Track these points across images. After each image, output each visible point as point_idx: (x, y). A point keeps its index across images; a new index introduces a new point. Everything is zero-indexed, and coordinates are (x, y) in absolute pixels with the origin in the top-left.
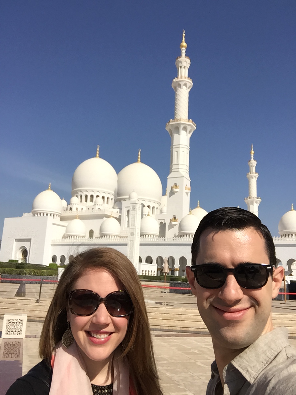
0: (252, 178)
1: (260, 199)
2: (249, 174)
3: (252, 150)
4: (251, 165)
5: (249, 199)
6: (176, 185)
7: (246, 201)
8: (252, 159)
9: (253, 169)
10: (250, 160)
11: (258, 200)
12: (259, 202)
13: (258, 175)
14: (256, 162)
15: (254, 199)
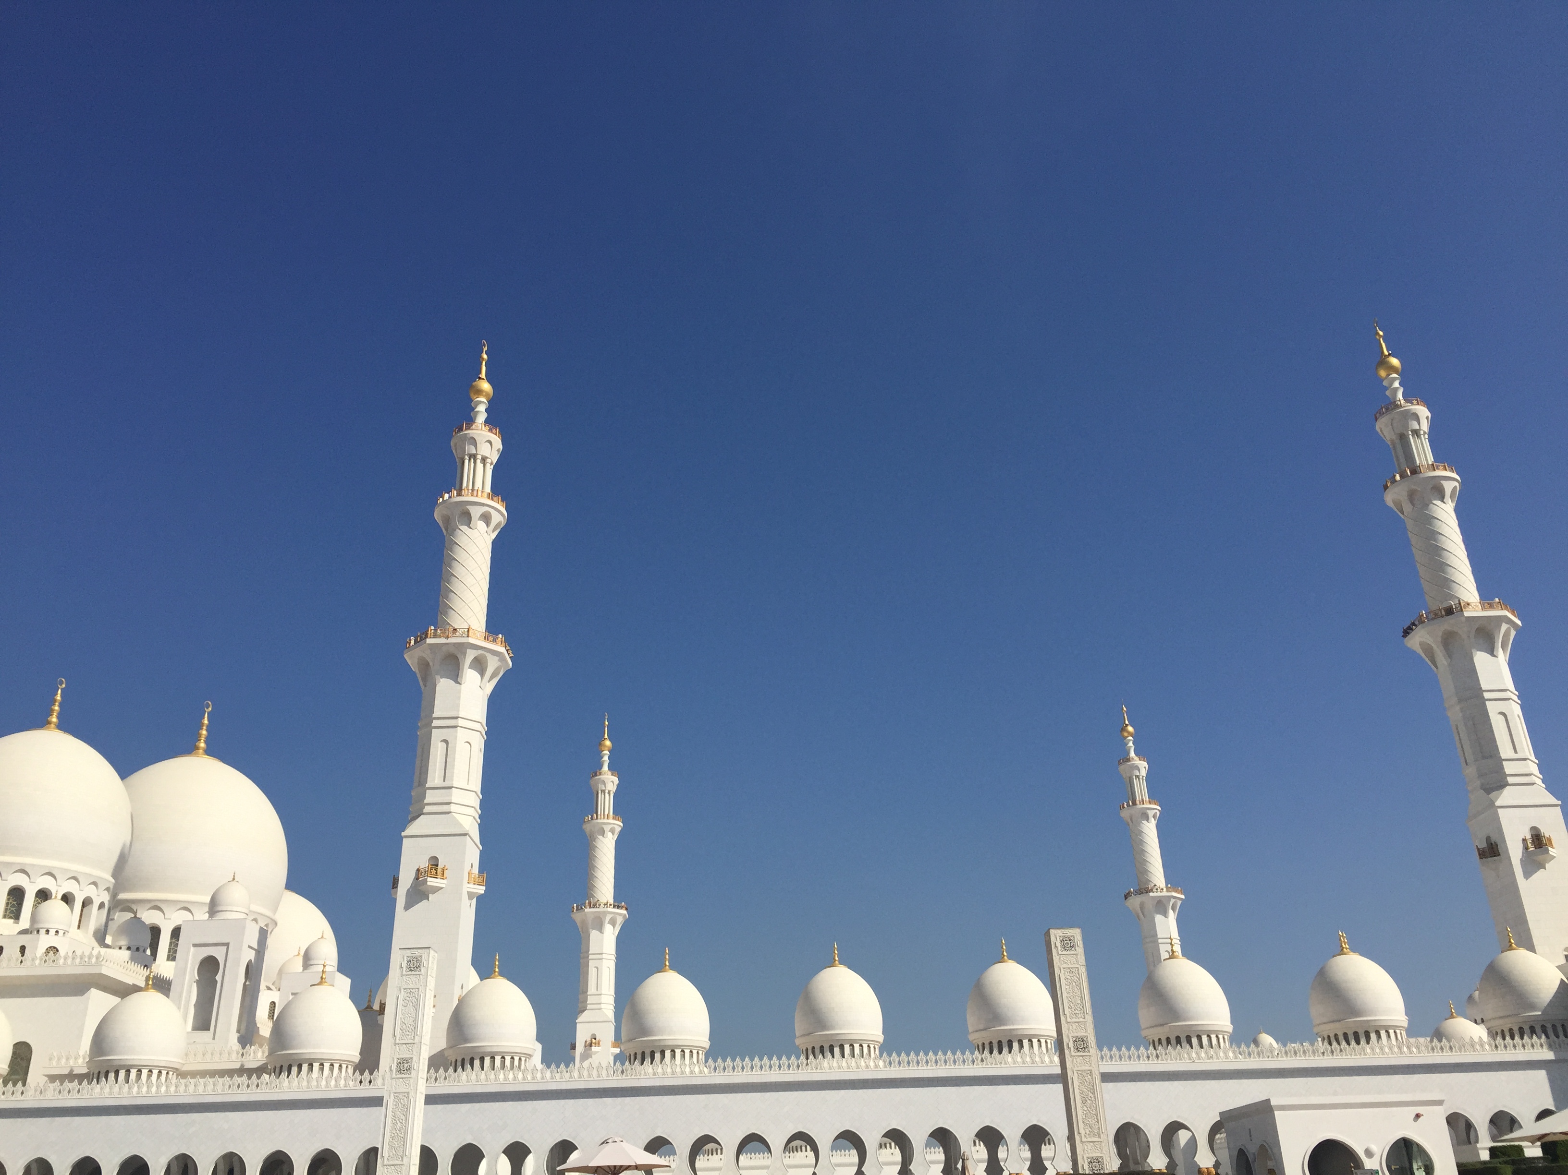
0: (603, 833)
1: (627, 909)
2: (592, 819)
3: (606, 736)
4: (601, 787)
5: (588, 910)
6: (434, 862)
7: (577, 917)
8: (605, 768)
9: (606, 803)
10: (596, 770)
11: (620, 914)
12: (620, 921)
13: (622, 825)
14: (616, 780)
15: (605, 909)
